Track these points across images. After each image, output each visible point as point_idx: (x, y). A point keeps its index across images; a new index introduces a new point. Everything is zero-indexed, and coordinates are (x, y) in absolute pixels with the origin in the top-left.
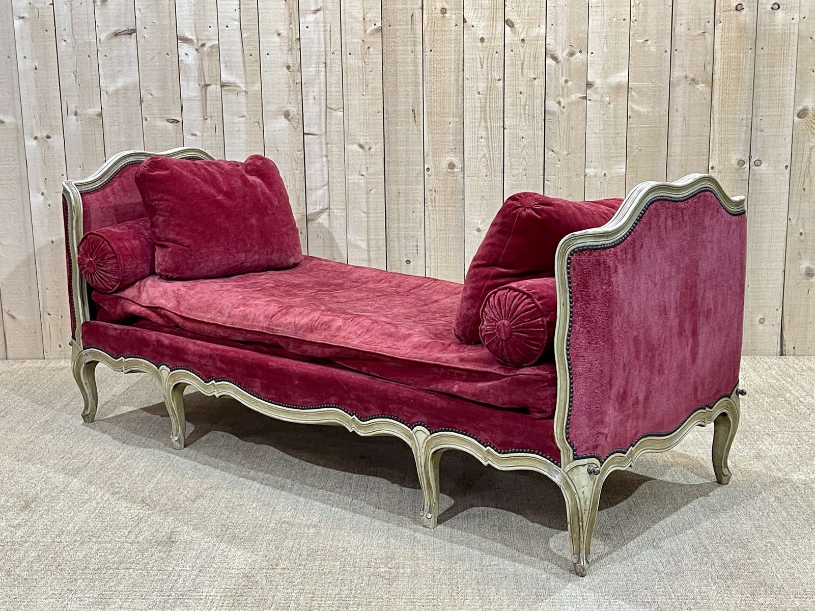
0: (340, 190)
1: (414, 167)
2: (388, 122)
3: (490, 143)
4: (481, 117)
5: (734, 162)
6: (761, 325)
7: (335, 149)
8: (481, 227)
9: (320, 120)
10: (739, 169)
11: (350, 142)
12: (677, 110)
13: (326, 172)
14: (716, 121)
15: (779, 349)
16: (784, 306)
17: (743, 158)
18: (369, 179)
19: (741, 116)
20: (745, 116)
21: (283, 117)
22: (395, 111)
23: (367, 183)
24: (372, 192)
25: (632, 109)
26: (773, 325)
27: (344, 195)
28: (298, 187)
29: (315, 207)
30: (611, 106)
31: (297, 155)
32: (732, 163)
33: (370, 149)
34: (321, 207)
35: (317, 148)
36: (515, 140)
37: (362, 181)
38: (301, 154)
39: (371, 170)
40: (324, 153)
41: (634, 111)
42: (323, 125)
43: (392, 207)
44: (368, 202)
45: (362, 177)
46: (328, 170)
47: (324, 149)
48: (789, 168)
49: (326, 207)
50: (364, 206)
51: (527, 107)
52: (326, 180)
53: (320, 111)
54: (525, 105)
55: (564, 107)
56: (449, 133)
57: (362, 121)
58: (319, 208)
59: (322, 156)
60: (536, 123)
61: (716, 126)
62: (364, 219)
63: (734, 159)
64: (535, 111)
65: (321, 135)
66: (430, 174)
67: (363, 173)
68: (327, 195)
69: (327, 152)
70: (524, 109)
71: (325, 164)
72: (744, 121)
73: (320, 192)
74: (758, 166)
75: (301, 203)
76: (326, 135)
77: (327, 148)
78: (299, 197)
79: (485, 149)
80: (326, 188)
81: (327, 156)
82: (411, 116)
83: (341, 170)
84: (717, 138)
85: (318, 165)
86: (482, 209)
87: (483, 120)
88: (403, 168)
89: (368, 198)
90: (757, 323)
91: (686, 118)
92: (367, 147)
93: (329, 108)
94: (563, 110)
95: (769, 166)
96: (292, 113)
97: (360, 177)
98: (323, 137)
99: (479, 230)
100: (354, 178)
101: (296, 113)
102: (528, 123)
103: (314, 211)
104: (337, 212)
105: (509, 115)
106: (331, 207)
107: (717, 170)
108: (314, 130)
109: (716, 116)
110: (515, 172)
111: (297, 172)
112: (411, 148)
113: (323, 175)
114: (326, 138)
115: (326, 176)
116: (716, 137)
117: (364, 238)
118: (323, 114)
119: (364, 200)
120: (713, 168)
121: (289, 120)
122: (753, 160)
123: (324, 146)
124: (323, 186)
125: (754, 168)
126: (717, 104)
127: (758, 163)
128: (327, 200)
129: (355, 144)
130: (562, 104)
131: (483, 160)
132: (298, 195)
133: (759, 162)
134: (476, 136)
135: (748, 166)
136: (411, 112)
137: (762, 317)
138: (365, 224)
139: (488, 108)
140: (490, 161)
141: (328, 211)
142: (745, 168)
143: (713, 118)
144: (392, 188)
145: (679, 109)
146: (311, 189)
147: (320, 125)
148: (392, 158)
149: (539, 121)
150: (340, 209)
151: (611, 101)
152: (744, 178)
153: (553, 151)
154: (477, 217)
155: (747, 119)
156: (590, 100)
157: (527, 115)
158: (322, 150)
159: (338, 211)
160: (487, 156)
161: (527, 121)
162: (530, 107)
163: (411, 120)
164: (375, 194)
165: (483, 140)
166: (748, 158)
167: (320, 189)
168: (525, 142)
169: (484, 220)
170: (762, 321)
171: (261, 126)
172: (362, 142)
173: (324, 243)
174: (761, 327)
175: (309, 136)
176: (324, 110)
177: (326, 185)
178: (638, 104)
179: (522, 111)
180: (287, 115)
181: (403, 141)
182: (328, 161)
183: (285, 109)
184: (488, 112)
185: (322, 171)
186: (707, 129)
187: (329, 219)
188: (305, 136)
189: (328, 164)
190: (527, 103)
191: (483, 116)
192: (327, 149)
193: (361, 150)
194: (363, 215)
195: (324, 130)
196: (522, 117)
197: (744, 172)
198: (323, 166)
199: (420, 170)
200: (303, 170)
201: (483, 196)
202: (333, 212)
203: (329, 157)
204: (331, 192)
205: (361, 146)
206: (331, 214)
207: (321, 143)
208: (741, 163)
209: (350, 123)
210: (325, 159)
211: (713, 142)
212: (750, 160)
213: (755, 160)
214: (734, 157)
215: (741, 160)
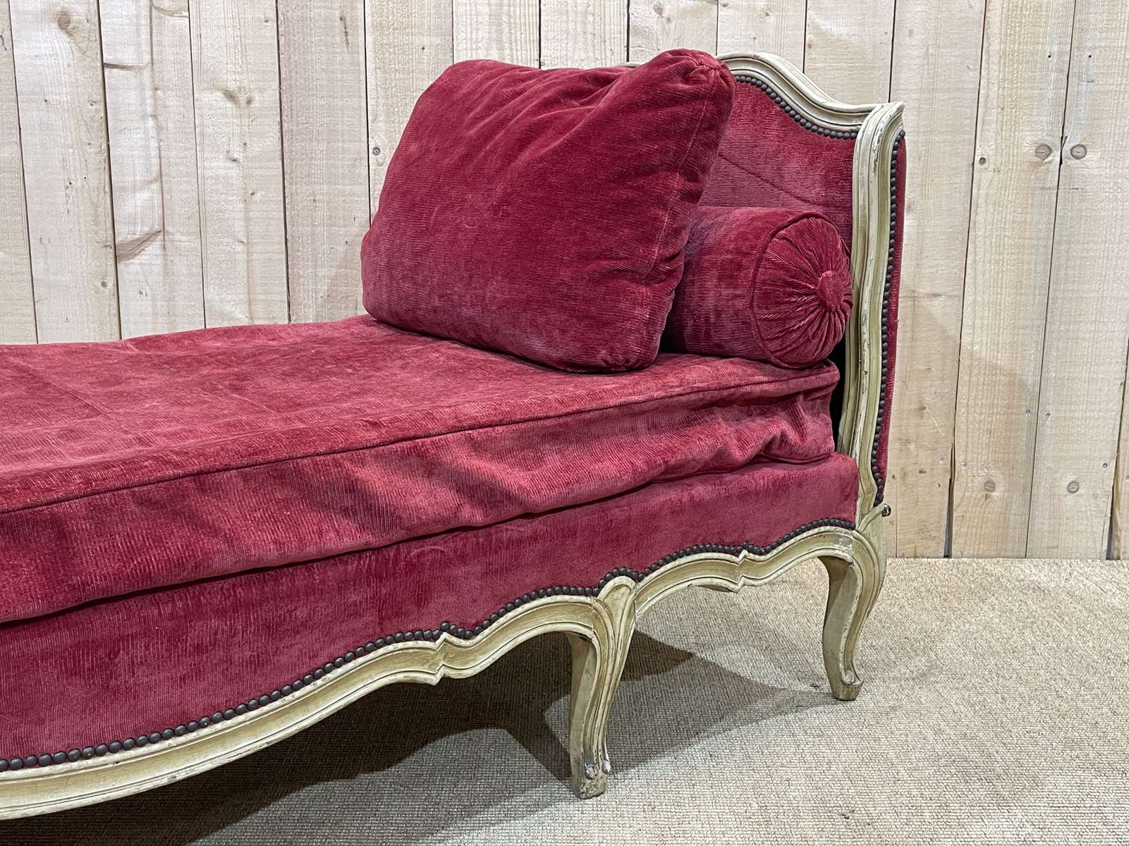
0: (186, 192)
1: (347, 145)
2: (288, 44)
4: (490, 38)
5: (1028, 149)
6: (1071, 496)
7: (173, 102)
9: (138, 35)
10: (1039, 164)
11: (205, 85)
12: (911, 32)
13: (154, 153)
14: (994, 59)
15: (1105, 547)
16: (1121, 458)
17: (1048, 140)
18: (249, 168)
19: (1047, 48)
20: (1055, 48)
21: (55, 25)
22: (303, 19)
23: (245, 177)
24: (258, 196)
25: (817, 27)
26: (1095, 496)
27: (194, 202)
28: (93, 182)
29: (132, 228)
30: (772, 19)
31: (89, 111)
32: (1025, 150)
33: (249, 102)
34: (146, 229)
35: (132, 98)
37: (234, 172)
38: (97, 111)
39: (255, 149)
40: (149, 110)
41: (820, 33)
42: (145, 48)
43: (300, 230)
44: (247, 220)
45: (234, 164)
46: (159, 148)
47: (149, 101)
49: (157, 227)
50: (239, 228)
51: (590, 18)
52: (155, 169)
53: (138, 16)
54: (586, 14)
55: (669, 20)
56: (422, 72)
57: (230, 41)
58: (140, 230)
59: (144, 117)
60: (608, 52)
61: (993, 69)
62: (242, 257)
63: (1028, 140)
64: (607, 28)
65: (141, 69)
66: (381, 161)
67: (236, 156)
68: (157, 202)
69: (155, 106)
70: (584, 23)
71: (152, 133)
72: (1054, 60)
73: (143, 197)
74: (1077, 158)
75: (102, 218)
76: (153, 70)
77: (155, 98)
78: (96, 206)
80: (155, 186)
81: (154, 116)
82: (338, 31)
83: (186, 149)
84: (993, 95)
85: (137, 137)
87: (494, 44)
88: (323, 146)
89: (247, 210)
90: (1063, 491)
91: (931, 51)
92: (242, 99)
93: (156, 8)
94: (667, 26)
95: (1102, 158)
96: (75, 18)
97: (229, 164)
98: (147, 74)
100: (216, 166)
101: (83, 18)
102: (591, 55)
103: (130, 238)
104: (182, 238)
105: (551, 35)
106: (168, 228)
107: (992, 167)
108: (127, 57)
109: (995, 45)
111: (90, 150)
112: (340, 103)
113: (148, 158)
114: (153, 77)
115: (155, 161)
116: (992, 92)
117: (241, 297)
118: (144, 21)
119: (239, 215)
120: (983, 160)
121: (70, 34)
122: (1067, 147)
123: (149, 93)
124: (151, 182)
125: (1069, 162)
126: (998, 20)
127: (1079, 152)
128: (158, 212)
129: (218, 89)
130: (665, 14)
132: (95, 201)
133: (1082, 149)
135: (1058, 159)
136: (338, 23)
137: (1070, 478)
138: (242, 269)
139: (505, 18)
141: (160, 237)
142: (1050, 162)
143: (988, 52)
144: (300, 190)
145: (915, 30)
146: (123, 189)
147: (139, 45)
148: (298, 124)
149: (616, 49)
150: (188, 234)
151: (769, 9)
152: (1048, 186)
155: (1061, 54)
156: (725, 5)
157: (590, 36)
158: (143, 103)
159: (185, 238)
161: (590, 48)
162: (598, 19)
163: (338, 39)
164: (261, 201)
166: (1058, 142)
167: (142, 188)
170: (1073, 488)
171: (9, 47)
172: (232, 86)
173: (154, 306)
174: (1070, 499)
175: (115, 71)
176: (145, 12)
177: (156, 180)
178: (828, 18)
179: (579, 25)
180: (63, 21)
181: (322, 86)
182: (159, 129)
183: (59, 9)
184: (505, 25)
185: (146, 148)
186: (973, 75)
187: (165, 256)
188: (107, 71)
189: (158, 134)
190: (591, 9)
191: (494, 36)
192: (155, 100)
193: (229, 105)
194: (240, 248)
195: (147, 58)
196: (580, 38)
197: (1047, 171)
198: (147, 139)
199: (359, 152)
200: (104, 146)
202: (172, 241)
203: (160, 119)
204: (167, 197)
205: (230, 96)
206: (168, 245)
207: (141, 86)
208: (1044, 150)
209: (204, 42)
210: (151, 123)
211: (986, 105)
212: (1062, 145)
213: (1073, 144)
214: (1028, 139)
215: (1043, 145)
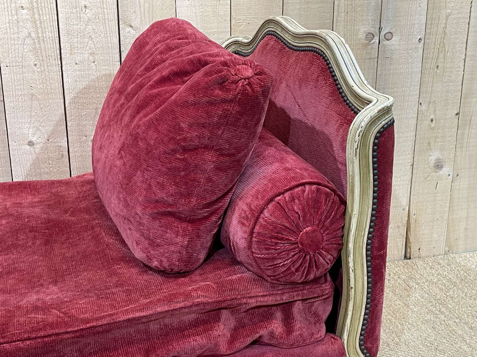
3: (37, 16)
5: (362, 35)
8: (34, 139)
10: (368, 44)
15: (403, 253)
16: (411, 205)
17: (372, 30)
26: (398, 227)
32: (360, 36)
36: (75, 11)
48: (422, 42)
63: (362, 32)
74: (388, 40)
79: (29, 25)
86: (33, 114)
95: (401, 39)
99: (31, 144)
110: (78, 58)
116: (341, 3)
122: (383, 33)
125: (384, 42)
127: (389, 36)
131: (28, 41)
133: (390, 34)
134: (14, 5)
135: (378, 41)
140: (40, 43)
142: (373, 43)
152: (373, 56)
153: (131, 26)
154: (27, 125)
160: (33, 35)
165: (25, 11)
166: (377, 31)
168: (89, 13)
169: (38, 129)
197: (372, 48)
201: (33, 95)
208: (370, 36)
211: (338, 11)
212: (380, 32)
213: (385, 32)
214: (362, 30)
215: (369, 33)
